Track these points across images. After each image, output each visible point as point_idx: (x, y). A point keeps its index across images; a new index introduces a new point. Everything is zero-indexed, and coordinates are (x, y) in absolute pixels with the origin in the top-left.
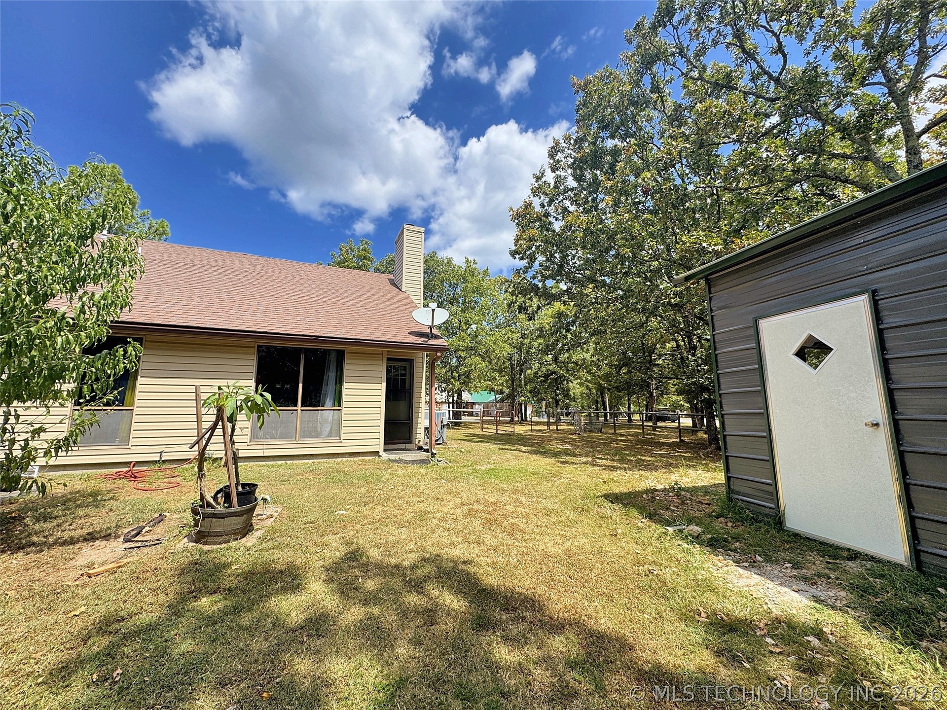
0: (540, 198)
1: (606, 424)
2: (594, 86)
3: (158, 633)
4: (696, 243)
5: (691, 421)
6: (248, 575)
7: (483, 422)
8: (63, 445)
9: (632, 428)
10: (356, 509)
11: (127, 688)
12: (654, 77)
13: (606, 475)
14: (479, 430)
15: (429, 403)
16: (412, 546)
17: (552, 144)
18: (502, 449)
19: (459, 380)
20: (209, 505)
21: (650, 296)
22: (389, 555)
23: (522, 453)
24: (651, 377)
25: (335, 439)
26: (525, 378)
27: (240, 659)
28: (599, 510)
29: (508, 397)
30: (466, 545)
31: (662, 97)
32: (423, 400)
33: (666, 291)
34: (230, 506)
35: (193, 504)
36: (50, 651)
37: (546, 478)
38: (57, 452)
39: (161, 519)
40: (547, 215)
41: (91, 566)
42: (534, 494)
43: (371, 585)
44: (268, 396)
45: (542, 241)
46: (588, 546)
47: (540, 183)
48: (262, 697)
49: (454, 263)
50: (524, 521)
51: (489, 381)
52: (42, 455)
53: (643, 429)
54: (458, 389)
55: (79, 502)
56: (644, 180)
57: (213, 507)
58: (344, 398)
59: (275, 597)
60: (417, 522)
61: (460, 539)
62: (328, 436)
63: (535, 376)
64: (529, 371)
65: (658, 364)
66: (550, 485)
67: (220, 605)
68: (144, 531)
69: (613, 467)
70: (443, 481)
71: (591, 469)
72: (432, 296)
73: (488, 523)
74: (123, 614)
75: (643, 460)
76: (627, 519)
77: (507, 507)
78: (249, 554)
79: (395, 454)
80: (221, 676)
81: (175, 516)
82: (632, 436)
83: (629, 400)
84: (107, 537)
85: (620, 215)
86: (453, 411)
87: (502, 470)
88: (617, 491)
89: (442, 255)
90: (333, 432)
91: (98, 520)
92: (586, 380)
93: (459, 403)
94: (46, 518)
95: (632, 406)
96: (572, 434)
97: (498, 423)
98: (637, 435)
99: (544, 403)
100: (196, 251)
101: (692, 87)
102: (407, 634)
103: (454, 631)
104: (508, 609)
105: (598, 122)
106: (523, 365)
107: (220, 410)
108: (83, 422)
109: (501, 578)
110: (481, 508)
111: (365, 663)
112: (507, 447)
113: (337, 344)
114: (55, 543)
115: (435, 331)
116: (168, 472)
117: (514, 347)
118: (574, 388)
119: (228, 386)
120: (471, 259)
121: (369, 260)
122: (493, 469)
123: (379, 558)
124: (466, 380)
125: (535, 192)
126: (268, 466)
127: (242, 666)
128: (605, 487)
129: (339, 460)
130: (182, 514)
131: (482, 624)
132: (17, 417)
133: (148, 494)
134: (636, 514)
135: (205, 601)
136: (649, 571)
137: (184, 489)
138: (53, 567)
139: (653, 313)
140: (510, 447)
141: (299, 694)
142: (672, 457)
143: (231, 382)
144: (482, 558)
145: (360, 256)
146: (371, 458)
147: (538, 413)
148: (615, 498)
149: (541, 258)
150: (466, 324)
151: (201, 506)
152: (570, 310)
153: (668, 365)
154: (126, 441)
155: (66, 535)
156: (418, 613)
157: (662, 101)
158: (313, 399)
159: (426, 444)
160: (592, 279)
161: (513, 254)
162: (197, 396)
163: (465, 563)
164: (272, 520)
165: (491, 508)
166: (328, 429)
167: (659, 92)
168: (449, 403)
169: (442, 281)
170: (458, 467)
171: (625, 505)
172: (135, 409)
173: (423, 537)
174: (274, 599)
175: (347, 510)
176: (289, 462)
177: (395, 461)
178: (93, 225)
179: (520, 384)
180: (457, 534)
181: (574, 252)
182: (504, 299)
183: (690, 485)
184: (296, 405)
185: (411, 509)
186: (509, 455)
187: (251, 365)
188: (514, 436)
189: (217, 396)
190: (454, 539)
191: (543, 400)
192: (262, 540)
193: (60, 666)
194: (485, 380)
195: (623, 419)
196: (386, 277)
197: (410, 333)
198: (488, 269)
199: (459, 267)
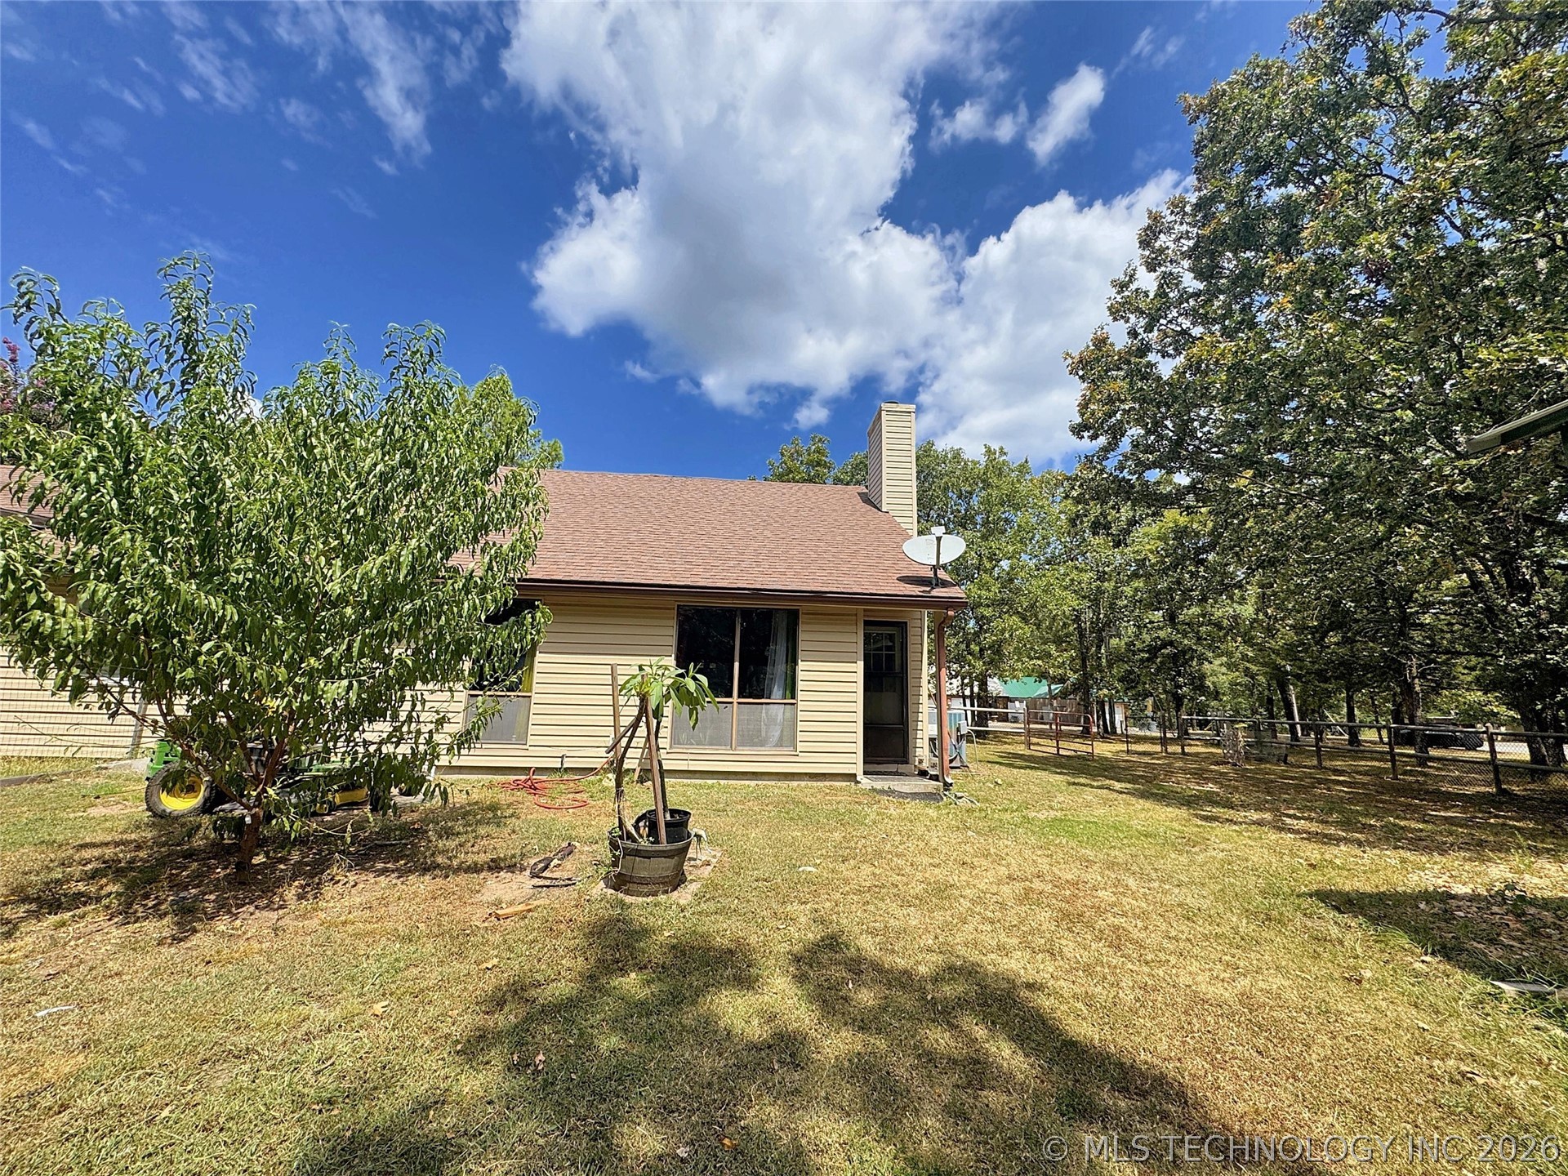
0: (1127, 321)
1: (1295, 744)
2: (1231, 100)
3: (582, 1013)
4: (1519, 361)
5: (1527, 749)
6: (687, 948)
7: (1030, 733)
8: (465, 739)
9: (1362, 759)
10: (830, 866)
11: (552, 1084)
12: (1375, 45)
13: (1313, 851)
14: (1023, 747)
15: (936, 697)
16: (930, 942)
17: (1146, 222)
18: (1074, 784)
19: (981, 657)
20: (630, 836)
21: (1398, 482)
22: (893, 951)
23: (1115, 795)
24: (1407, 652)
25: (788, 750)
26: (1109, 653)
27: (687, 1076)
28: (1309, 924)
29: (1076, 688)
30: (1028, 954)
31: (1397, 79)
32: (924, 692)
33: (1440, 470)
34: (657, 842)
35: (610, 833)
36: (465, 1011)
37: (1173, 845)
38: (459, 750)
39: (569, 851)
40: (1143, 350)
41: (498, 903)
42: (1154, 875)
43: (866, 997)
44: (703, 679)
45: (1134, 400)
46: (1292, 996)
47: (1126, 293)
48: (723, 1145)
49: (965, 457)
50: (1140, 924)
51: (1038, 658)
52: (445, 752)
53: (1393, 761)
54: (981, 674)
55: (479, 817)
56: (1370, 249)
57: (634, 841)
58: (800, 685)
59: (726, 989)
60: (934, 899)
61: (1015, 941)
62: (776, 746)
63: (1128, 650)
64: (1114, 642)
65: (1422, 625)
66: (1184, 859)
67: (654, 988)
68: (552, 864)
69: (1326, 836)
70: (970, 833)
71: (1274, 836)
72: (928, 515)
73: (1068, 919)
74: (537, 976)
75: (1402, 828)
76: (1382, 951)
77: (1101, 893)
78: (684, 917)
79: (883, 780)
80: (664, 1096)
81: (586, 848)
82: (1366, 774)
83: (1349, 700)
84: (511, 868)
85: (1313, 328)
86: (973, 712)
87: (1079, 823)
88: (1347, 888)
89: (941, 445)
90: (785, 738)
91: (501, 843)
92: (1244, 657)
93: (983, 698)
94: (449, 833)
95: (1356, 712)
96: (1217, 764)
97: (1059, 736)
98: (1377, 773)
99: (1150, 701)
101: (1474, 40)
102: (939, 1096)
103: (1024, 1108)
104: (1127, 1090)
105: (1248, 161)
106: (1102, 630)
107: (644, 699)
108: (485, 712)
109: (1107, 1027)
110: (1048, 888)
111: (873, 1130)
112: (1082, 780)
113: (790, 601)
114: (459, 869)
115: (942, 574)
116: (572, 785)
117: (1084, 597)
118: (1214, 673)
119: (651, 666)
120: (995, 446)
121: (825, 466)
122: (1061, 820)
123: (877, 953)
124: (995, 657)
125: (1116, 312)
126: (695, 786)
127: (691, 1088)
128: (1315, 876)
129: (795, 784)
130: (595, 847)
131: (1080, 1110)
132: (423, 702)
133: (551, 814)
134: (1405, 942)
135: (633, 978)
136: (1463, 1074)
137: (593, 811)
138: (460, 899)
139: (1407, 519)
140: (1089, 782)
141: (775, 1155)
142: (1479, 826)
143: (654, 660)
144: (1062, 983)
145: (812, 461)
146: (844, 784)
147: (1136, 719)
149: (1135, 432)
150: (990, 559)
151: (621, 837)
152: (1203, 521)
153: (1450, 624)
154: (523, 739)
155: (471, 859)
156: (955, 1062)
157: (1399, 86)
158: (754, 688)
159: (934, 766)
160: (1250, 461)
161: (1078, 431)
162: (614, 679)
163: (1030, 986)
164: (710, 868)
165: (1068, 893)
166: (777, 734)
167: (1390, 70)
168: (964, 697)
169: (946, 489)
170: (993, 811)
171: (1375, 921)
172: (534, 696)
173: (946, 926)
174: (725, 993)
175: (815, 865)
176: (722, 782)
177: (882, 792)
179: (1100, 665)
180: (1009, 930)
181: (1203, 412)
182: (1060, 512)
183: (1547, 894)
184: (730, 696)
185: (919, 876)
186: (1089, 795)
187: (669, 635)
188: (1093, 760)
189: (639, 678)
190: (1003, 938)
191: (1148, 694)
192: (699, 897)
193: (478, 1034)
194: (1031, 659)
195: (1336, 738)
196: (854, 490)
197: (901, 579)
198: (1026, 462)
199: (975, 463)
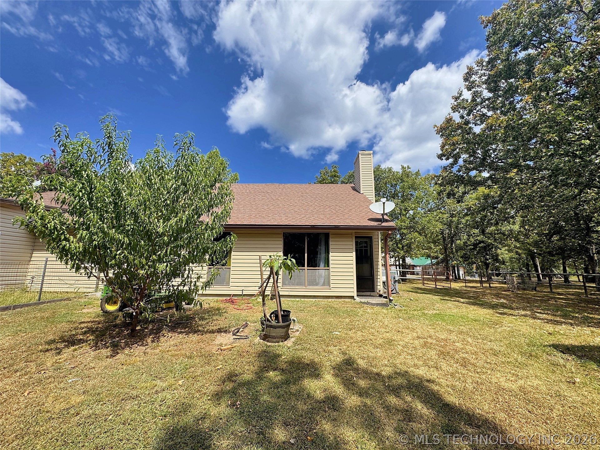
0: (459, 112)
1: (539, 283)
2: (502, 17)
3: (253, 386)
6: (291, 363)
7: (424, 279)
8: (207, 284)
9: (570, 288)
10: (345, 332)
11: (243, 413)
13: (550, 328)
14: (421, 285)
15: (385, 265)
16: (386, 362)
17: (466, 71)
18: (443, 299)
19: (403, 249)
20: (268, 320)
21: (584, 171)
22: (372, 366)
23: (461, 304)
24: (590, 243)
25: (327, 287)
26: (456, 246)
27: (293, 412)
28: (550, 358)
29: (443, 261)
30: (427, 368)
32: (380, 264)
34: (278, 322)
35: (261, 319)
36: (211, 384)
37: (487, 324)
38: (205, 288)
39: (246, 326)
40: (467, 123)
41: (221, 345)
42: (479, 337)
43: (362, 383)
44: (294, 260)
45: (464, 143)
46: (543, 388)
47: (458, 101)
48: (308, 439)
49: (393, 170)
50: (474, 357)
51: (426, 249)
52: (200, 289)
53: (585, 289)
54: (403, 256)
55: (213, 313)
56: (566, 73)
57: (270, 322)
58: (331, 262)
59: (306, 379)
60: (387, 345)
61: (421, 363)
62: (322, 285)
63: (464, 245)
64: (458, 242)
66: (492, 330)
67: (279, 378)
68: (240, 330)
69: (555, 321)
70: (401, 319)
71: (532, 321)
72: (379, 194)
73: (443, 354)
74: (236, 372)
75: (591, 318)
76: (584, 370)
77: (457, 344)
78: (290, 351)
79: (364, 298)
80: (284, 419)
81: (252, 325)
82: (573, 295)
83: (564, 264)
84: (225, 332)
85: (542, 108)
86: (400, 271)
87: (446, 315)
88: (566, 343)
89: (383, 166)
90: (326, 283)
91: (221, 323)
92: (516, 247)
93: (404, 266)
94: (203, 319)
95: (567, 269)
96: (505, 291)
97: (436, 280)
98: (578, 294)
99: (474, 266)
100: (251, 185)
102: (392, 424)
103: (428, 430)
104: (471, 425)
105: (510, 42)
106: (453, 238)
107: (272, 268)
108: (214, 274)
109: (461, 399)
110: (434, 342)
111: (366, 436)
112: (446, 298)
113: (326, 229)
114: (207, 332)
115: (385, 217)
116: (246, 301)
117: (445, 224)
118: (502, 254)
119: (274, 256)
120: (405, 166)
121: (338, 177)
122: (438, 314)
123: (365, 366)
124: (408, 250)
125: (455, 109)
126: (292, 301)
127: (295, 416)
128: (550, 338)
129: (330, 300)
130: (256, 324)
132: (193, 271)
133: (239, 312)
134: (595, 366)
135: (271, 374)
137: (254, 310)
138: (208, 343)
139: (589, 186)
140: (449, 299)
143: (275, 253)
144: (441, 380)
145: (332, 175)
146: (349, 300)
147: (469, 273)
148: (567, 350)
149: (464, 156)
150: (405, 210)
151: (265, 321)
152: (496, 191)
154: (228, 284)
155: (211, 328)
156: (398, 410)
158: (313, 263)
159: (385, 293)
160: (516, 165)
161: (440, 157)
162: (260, 261)
163: (428, 381)
164: (299, 332)
165: (443, 344)
166: (323, 281)
168: (396, 265)
169: (386, 184)
170: (410, 311)
171: (580, 357)
172: (231, 268)
173: (392, 356)
175: (339, 331)
176: (302, 299)
177: (364, 303)
178: (215, 179)
179: (452, 251)
180: (418, 358)
181: (494, 147)
182: (434, 190)
184: (304, 266)
185: (381, 336)
186: (450, 304)
187: (280, 244)
188: (451, 290)
189: (270, 260)
190: (416, 361)
191: (474, 263)
192: (295, 343)
193: (216, 393)
194: (423, 249)
195: (558, 280)
196: (349, 186)
197: (369, 220)
198: (419, 171)
199: (397, 172)
